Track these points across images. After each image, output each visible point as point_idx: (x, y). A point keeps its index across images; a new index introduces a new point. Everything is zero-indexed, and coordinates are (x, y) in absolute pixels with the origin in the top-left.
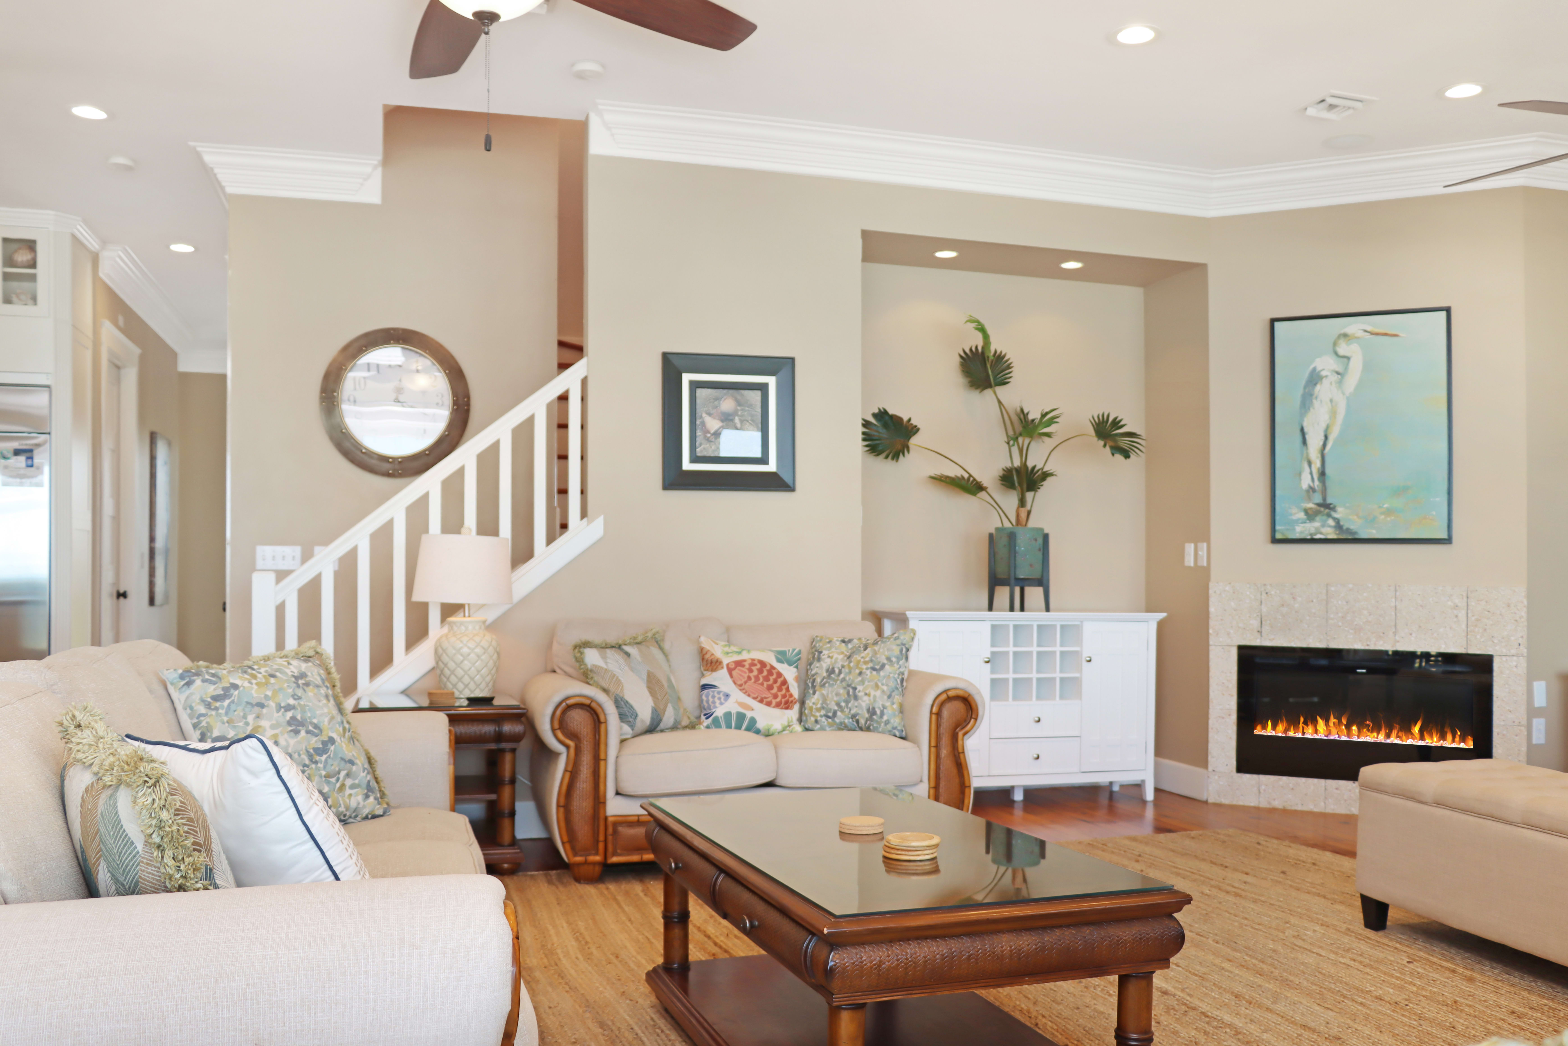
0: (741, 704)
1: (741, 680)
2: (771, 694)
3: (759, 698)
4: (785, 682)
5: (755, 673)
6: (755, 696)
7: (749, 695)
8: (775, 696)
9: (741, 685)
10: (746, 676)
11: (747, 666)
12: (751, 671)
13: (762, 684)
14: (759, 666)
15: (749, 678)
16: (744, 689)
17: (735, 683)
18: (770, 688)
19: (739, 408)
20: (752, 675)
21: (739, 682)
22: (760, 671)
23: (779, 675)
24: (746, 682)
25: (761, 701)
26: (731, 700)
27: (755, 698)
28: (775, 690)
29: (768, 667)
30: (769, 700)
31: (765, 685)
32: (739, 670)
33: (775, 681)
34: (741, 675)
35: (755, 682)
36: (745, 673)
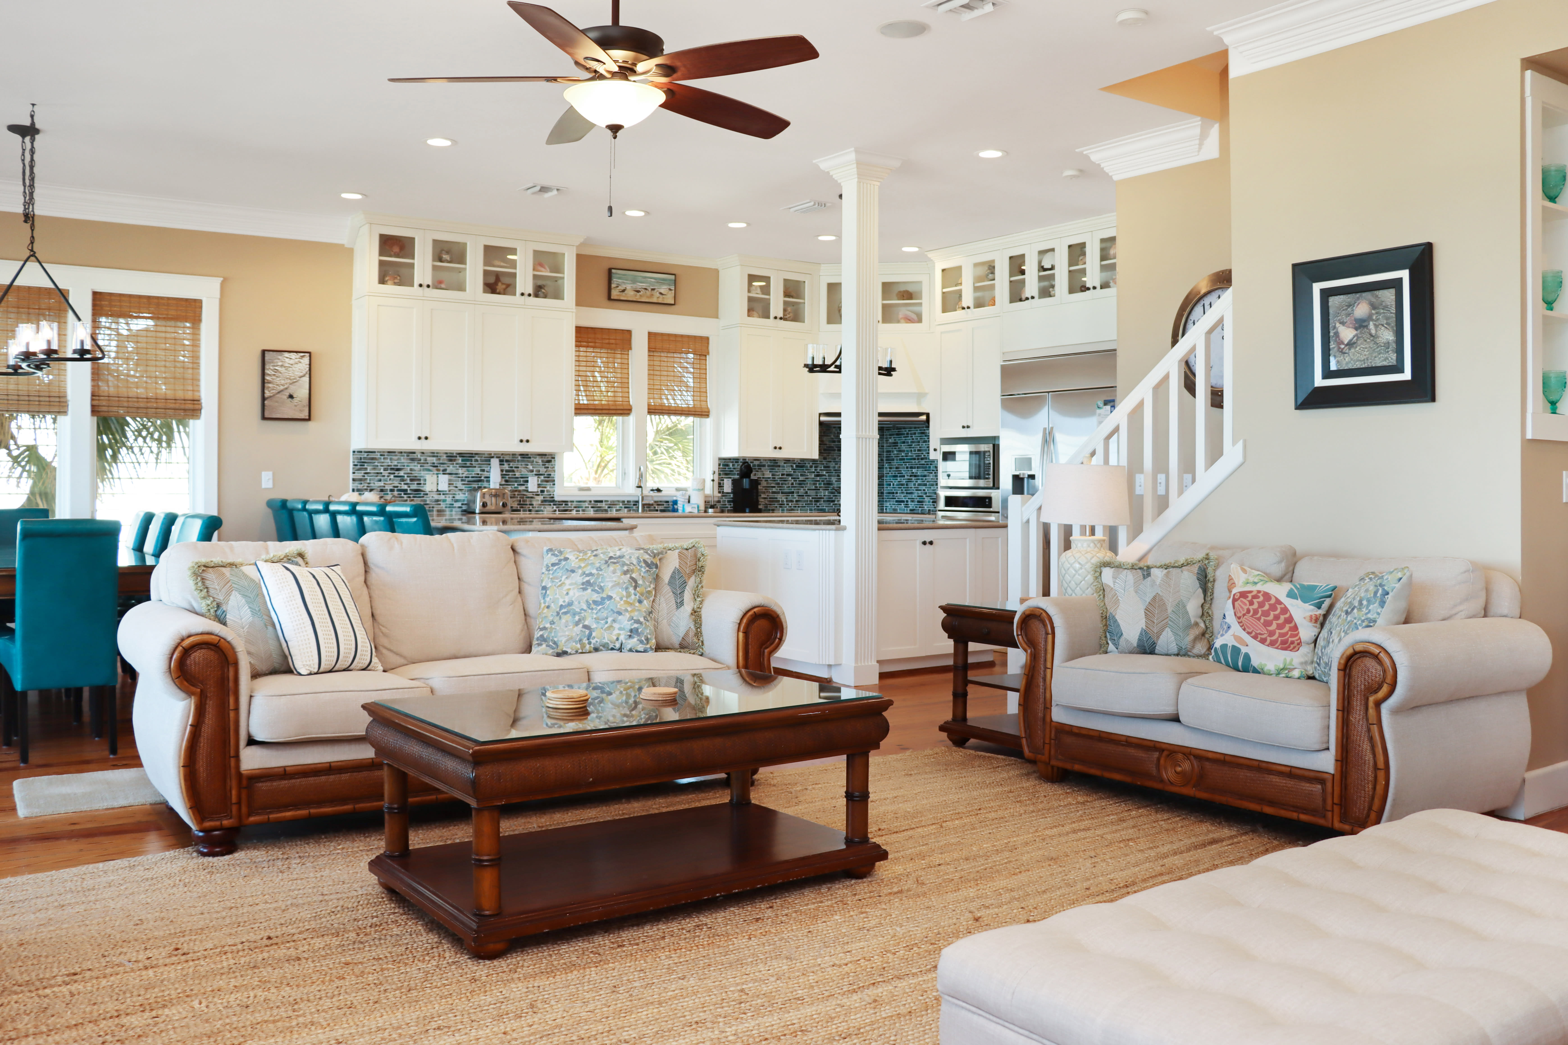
0: (1237, 638)
1: (1241, 612)
2: (1267, 630)
3: (1253, 634)
4: (1290, 620)
5: (1256, 606)
6: (1250, 631)
7: (1244, 630)
8: (1272, 634)
9: (1239, 618)
10: (1245, 608)
11: (1250, 598)
12: (1251, 603)
13: (1259, 619)
14: (1261, 599)
15: (1248, 611)
16: (1241, 622)
17: (1235, 615)
18: (1267, 624)
19: (1373, 312)
20: (1251, 608)
21: (1239, 615)
22: (1261, 605)
23: (1285, 610)
24: (1244, 615)
25: (1255, 637)
26: (1231, 632)
27: (1249, 633)
28: (1273, 627)
29: (1273, 601)
30: (1263, 637)
31: (1262, 621)
32: (1242, 601)
33: (1277, 618)
34: (1242, 607)
35: (1252, 616)
36: (1245, 604)
